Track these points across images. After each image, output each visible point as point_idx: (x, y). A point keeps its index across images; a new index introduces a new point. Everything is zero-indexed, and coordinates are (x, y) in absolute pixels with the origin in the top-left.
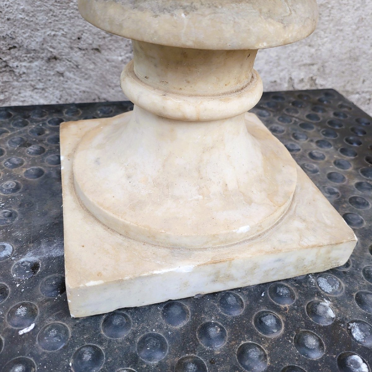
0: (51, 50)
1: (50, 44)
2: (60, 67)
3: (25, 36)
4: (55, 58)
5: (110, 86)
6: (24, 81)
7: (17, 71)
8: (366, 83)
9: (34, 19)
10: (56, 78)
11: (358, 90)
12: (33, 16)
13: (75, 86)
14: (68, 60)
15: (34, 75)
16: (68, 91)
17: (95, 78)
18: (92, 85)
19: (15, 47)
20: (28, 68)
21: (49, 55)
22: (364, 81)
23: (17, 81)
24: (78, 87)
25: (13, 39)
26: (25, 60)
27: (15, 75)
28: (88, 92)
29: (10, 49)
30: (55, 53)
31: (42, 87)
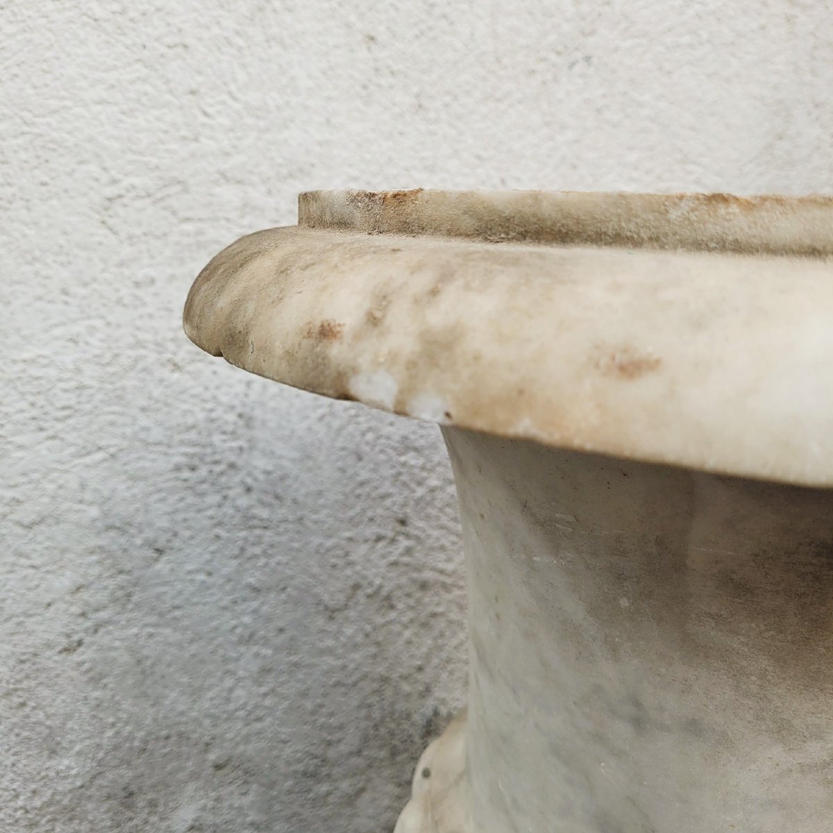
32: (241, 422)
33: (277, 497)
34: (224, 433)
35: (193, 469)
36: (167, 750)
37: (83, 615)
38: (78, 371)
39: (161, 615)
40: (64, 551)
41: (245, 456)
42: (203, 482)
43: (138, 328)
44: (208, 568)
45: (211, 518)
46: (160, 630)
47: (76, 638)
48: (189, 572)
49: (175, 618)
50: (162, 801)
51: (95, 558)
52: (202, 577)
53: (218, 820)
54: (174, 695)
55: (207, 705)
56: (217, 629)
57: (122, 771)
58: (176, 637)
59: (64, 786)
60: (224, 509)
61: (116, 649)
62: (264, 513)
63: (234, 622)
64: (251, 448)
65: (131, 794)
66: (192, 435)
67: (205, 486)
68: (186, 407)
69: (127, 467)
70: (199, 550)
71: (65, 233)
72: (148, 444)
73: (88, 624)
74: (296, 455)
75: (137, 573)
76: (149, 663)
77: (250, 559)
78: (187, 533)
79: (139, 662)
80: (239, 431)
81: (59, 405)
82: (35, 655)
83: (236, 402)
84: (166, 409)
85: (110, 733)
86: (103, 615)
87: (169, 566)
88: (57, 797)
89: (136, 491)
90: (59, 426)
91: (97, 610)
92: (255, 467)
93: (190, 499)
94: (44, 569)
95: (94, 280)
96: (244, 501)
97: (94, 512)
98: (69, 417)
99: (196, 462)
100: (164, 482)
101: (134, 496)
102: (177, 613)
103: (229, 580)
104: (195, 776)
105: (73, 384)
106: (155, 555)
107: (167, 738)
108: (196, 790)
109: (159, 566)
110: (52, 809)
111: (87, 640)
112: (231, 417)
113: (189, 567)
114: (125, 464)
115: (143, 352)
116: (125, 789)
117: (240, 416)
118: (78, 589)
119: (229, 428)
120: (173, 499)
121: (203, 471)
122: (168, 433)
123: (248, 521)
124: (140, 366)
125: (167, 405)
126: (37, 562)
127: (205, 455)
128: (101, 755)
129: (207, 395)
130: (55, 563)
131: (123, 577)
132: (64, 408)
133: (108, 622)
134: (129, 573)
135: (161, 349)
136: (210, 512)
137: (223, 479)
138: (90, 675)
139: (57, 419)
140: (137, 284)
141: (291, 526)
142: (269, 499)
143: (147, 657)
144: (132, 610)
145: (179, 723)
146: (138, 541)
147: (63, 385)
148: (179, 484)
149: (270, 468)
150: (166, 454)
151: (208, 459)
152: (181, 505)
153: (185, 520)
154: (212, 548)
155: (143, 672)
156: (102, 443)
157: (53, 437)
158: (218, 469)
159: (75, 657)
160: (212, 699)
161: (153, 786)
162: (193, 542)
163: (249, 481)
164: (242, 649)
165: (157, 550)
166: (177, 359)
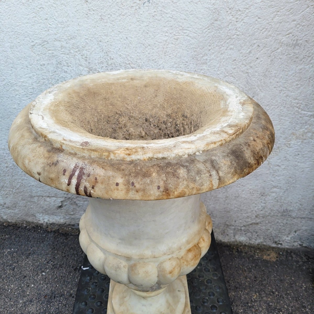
6: (81, 208)
7: (79, 205)
8: (236, 222)
11: (234, 225)
20: (83, 204)
22: (235, 221)
23: (78, 208)
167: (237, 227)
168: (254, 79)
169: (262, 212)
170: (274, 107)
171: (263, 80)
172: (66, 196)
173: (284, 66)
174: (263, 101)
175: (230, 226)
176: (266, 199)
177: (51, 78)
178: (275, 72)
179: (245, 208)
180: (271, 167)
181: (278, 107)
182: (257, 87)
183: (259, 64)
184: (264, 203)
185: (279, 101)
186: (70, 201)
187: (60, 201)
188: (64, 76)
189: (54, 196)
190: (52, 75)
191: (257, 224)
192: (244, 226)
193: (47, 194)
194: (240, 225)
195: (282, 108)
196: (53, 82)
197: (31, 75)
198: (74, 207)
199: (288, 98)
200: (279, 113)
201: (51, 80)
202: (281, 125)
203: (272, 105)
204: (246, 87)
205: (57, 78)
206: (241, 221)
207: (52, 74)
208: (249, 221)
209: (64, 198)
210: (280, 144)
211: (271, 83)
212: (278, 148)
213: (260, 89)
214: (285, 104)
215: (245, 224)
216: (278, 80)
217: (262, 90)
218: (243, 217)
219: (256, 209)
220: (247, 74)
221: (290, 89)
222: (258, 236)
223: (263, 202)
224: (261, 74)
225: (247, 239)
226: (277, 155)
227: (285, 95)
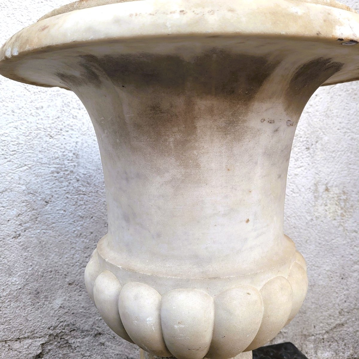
0: (98, 329)
1: (97, 325)
2: (102, 339)
3: (82, 322)
4: (100, 334)
5: (135, 348)
6: (77, 352)
7: (73, 345)
8: (316, 328)
9: (89, 311)
10: (99, 347)
11: (313, 333)
12: (89, 309)
13: (111, 351)
14: (108, 334)
15: (85, 347)
16: (106, 355)
17: (125, 344)
18: (123, 349)
19: (74, 330)
20: (81, 343)
21: (96, 332)
22: (315, 327)
23: (73, 352)
24: (113, 351)
25: (74, 325)
26: (79, 337)
27: (72, 349)
28: (120, 354)
29: (71, 331)
30: (100, 330)
31: (88, 355)
32: (74, 156)
33: (88, 183)
34: (68, 160)
35: (58, 173)
36: (51, 277)
37: (20, 225)
38: (18, 138)
39: (48, 226)
40: (14, 201)
41: (76, 168)
42: (62, 178)
43: (38, 123)
44: (64, 209)
45: (65, 190)
46: (48, 231)
47: (18, 233)
48: (58, 210)
49: (52, 227)
50: (49, 296)
51: (24, 204)
52: (62, 212)
53: (70, 305)
54: (53, 255)
55: (66, 260)
56: (68, 231)
57: (35, 283)
58: (53, 234)
59: (14, 288)
60: (69, 187)
61: (32, 237)
62: (84, 189)
63: (74, 229)
64: (78, 165)
65: (38, 293)
66: (57, 161)
67: (62, 179)
68: (55, 151)
69: (35, 172)
70: (61, 202)
71: (13, 92)
72: (42, 164)
73: (22, 228)
74: (95, 168)
75: (39, 210)
76: (44, 243)
77: (79, 206)
78: (57, 196)
79: (40, 243)
80: (74, 159)
81: (11, 150)
82: (4, 239)
83: (72, 149)
84: (48, 152)
85: (30, 269)
86: (28, 225)
87: (50, 208)
88: (12, 292)
89: (38, 180)
90: (12, 157)
91: (25, 223)
92: (80, 172)
93: (57, 184)
94: (7, 208)
95: (23, 107)
96: (76, 185)
97: (24, 187)
98: (15, 154)
99: (59, 170)
100: (48, 177)
101: (37, 182)
102: (54, 225)
103: (72, 214)
104: (61, 287)
105: (16, 143)
106: (46, 204)
107: (51, 272)
108: (62, 293)
109: (47, 208)
110: (9, 297)
111: (22, 234)
112: (71, 154)
113: (58, 208)
114: (34, 171)
115: (39, 131)
116: (36, 291)
117: (74, 154)
118: (19, 215)
119: (71, 158)
120: (51, 183)
121: (62, 174)
122: (49, 160)
123: (78, 192)
124: (38, 137)
125: (48, 150)
126: (4, 205)
127: (62, 168)
128: (27, 277)
129: (62, 147)
130: (11, 206)
131: (34, 211)
132: (13, 151)
133: (29, 228)
134: (36, 210)
135: (45, 131)
136: (64, 189)
137: (69, 177)
138: (23, 247)
139: (10, 155)
140: (37, 108)
141: (93, 194)
142: (85, 184)
143: (43, 241)
144: (37, 224)
145: (55, 266)
146: (40, 199)
147: (12, 143)
148: (53, 178)
149: (85, 173)
150: (48, 167)
151: (63, 169)
152: (54, 185)
153: (56, 191)
154: (65, 202)
155: (42, 247)
156: (26, 163)
157: (10, 161)
158: (67, 173)
159: (18, 240)
160: (66, 258)
161: (46, 290)
162: (58, 199)
163: (78, 177)
164: (77, 239)
165: (46, 202)
166: (51, 134)
167: (318, 336)
168: (315, 120)
169: (346, 304)
170: (341, 154)
171: (325, 121)
172: (51, 332)
173: (345, 104)
174: (328, 147)
175: (309, 336)
176: (348, 283)
177: (49, 127)
178: (336, 111)
179: (325, 302)
180: (348, 234)
181: (344, 154)
182: (319, 130)
183: (319, 102)
184: (347, 290)
185: (345, 146)
186: (59, 340)
187: (39, 344)
188: (71, 124)
189: (28, 337)
190: (53, 123)
191: (343, 325)
192: (327, 332)
193: (17, 335)
194: (321, 332)
195: (349, 154)
196: (53, 132)
197: (18, 123)
198: (65, 352)
199: (353, 141)
200: (346, 161)
201: (49, 130)
202: (350, 175)
203: (338, 151)
204: (308, 130)
205: (59, 127)
206: (321, 325)
207: (53, 121)
208: (332, 323)
209: (47, 337)
210: (353, 201)
211: (333, 123)
212: (352, 206)
213: (323, 132)
214: (351, 149)
215: (328, 328)
216: (340, 120)
217: (325, 133)
218: (323, 318)
219: (338, 300)
220: (308, 114)
221: (354, 130)
222: (345, 345)
223: (345, 288)
224: (323, 113)
225: (333, 355)
226: (352, 216)
227: (349, 138)
